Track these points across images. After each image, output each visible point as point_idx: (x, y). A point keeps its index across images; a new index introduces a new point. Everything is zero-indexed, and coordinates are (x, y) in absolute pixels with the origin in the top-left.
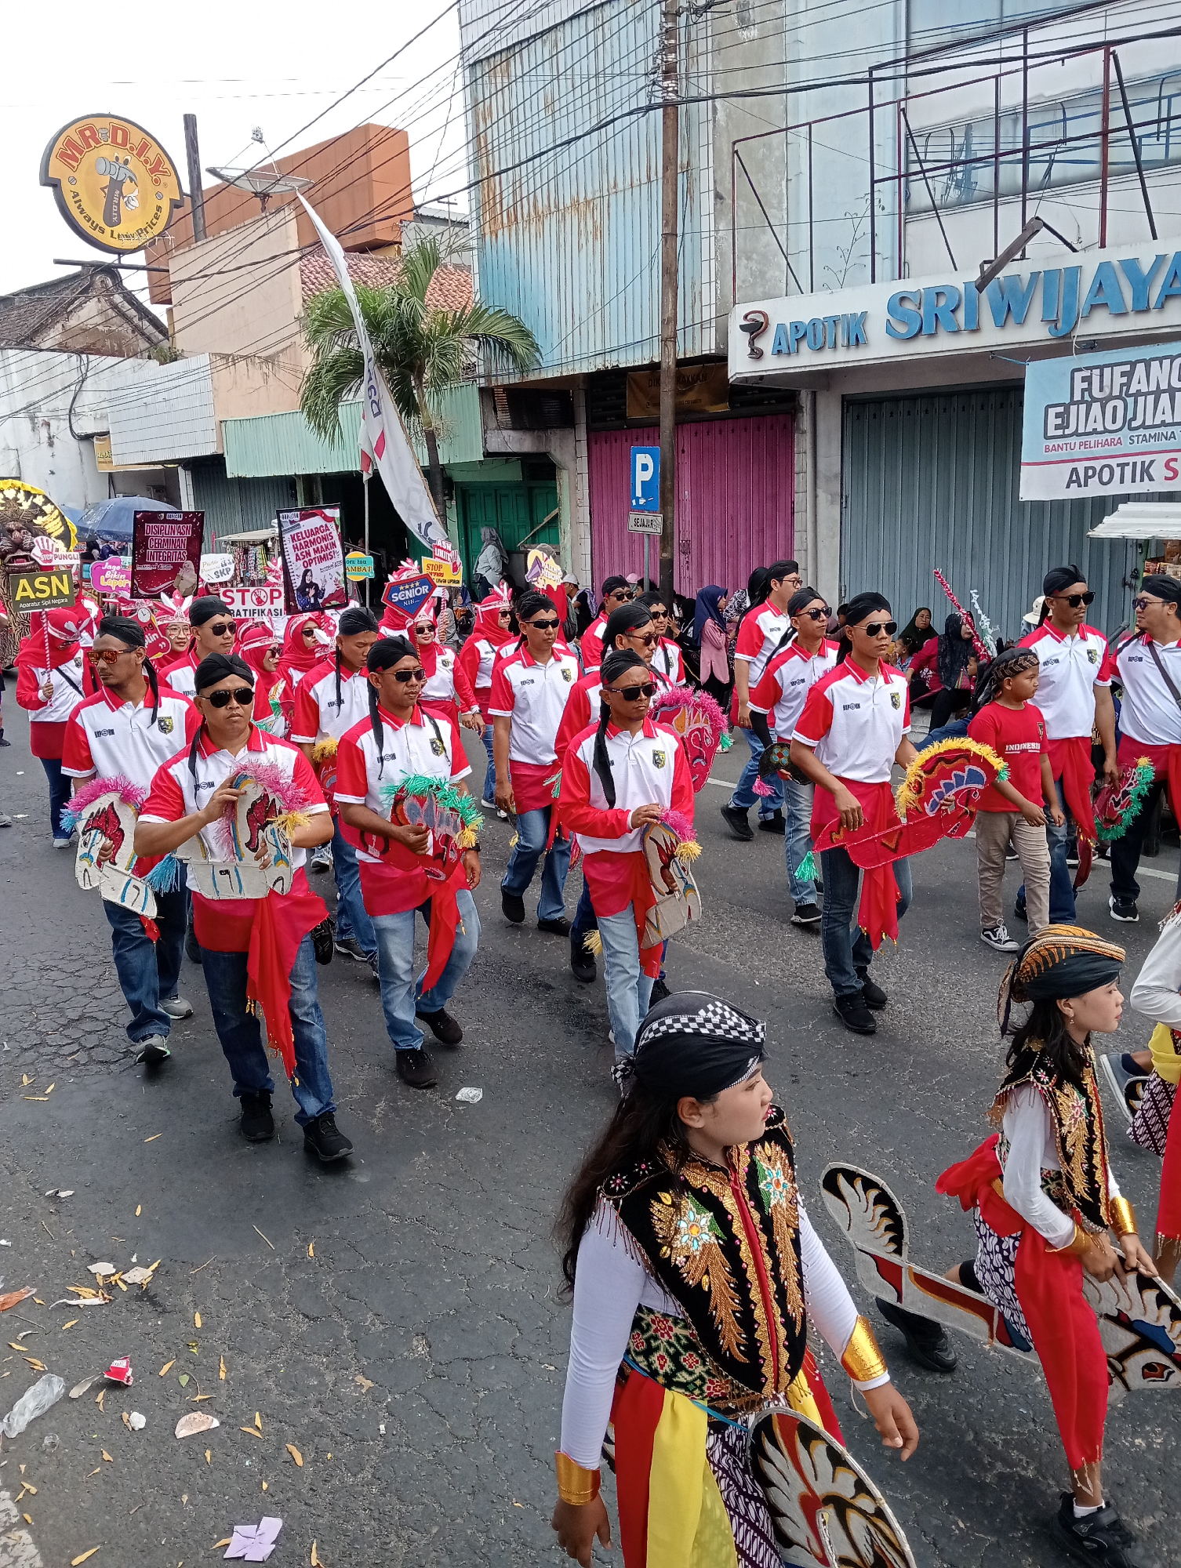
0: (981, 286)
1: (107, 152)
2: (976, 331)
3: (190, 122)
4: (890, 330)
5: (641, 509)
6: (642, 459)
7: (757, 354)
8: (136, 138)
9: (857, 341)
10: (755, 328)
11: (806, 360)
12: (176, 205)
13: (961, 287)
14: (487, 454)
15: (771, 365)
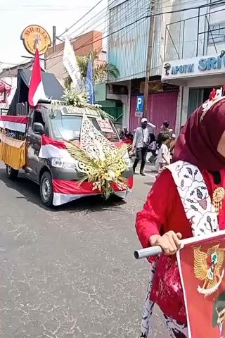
0: (221, 57)
1: (36, 33)
2: (219, 68)
3: (54, 28)
4: (199, 68)
5: (138, 111)
6: (139, 99)
7: (167, 74)
8: (42, 30)
9: (191, 71)
10: (167, 68)
11: (179, 75)
12: (49, 46)
13: (217, 58)
14: (106, 99)
15: (171, 76)
